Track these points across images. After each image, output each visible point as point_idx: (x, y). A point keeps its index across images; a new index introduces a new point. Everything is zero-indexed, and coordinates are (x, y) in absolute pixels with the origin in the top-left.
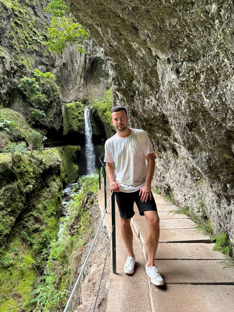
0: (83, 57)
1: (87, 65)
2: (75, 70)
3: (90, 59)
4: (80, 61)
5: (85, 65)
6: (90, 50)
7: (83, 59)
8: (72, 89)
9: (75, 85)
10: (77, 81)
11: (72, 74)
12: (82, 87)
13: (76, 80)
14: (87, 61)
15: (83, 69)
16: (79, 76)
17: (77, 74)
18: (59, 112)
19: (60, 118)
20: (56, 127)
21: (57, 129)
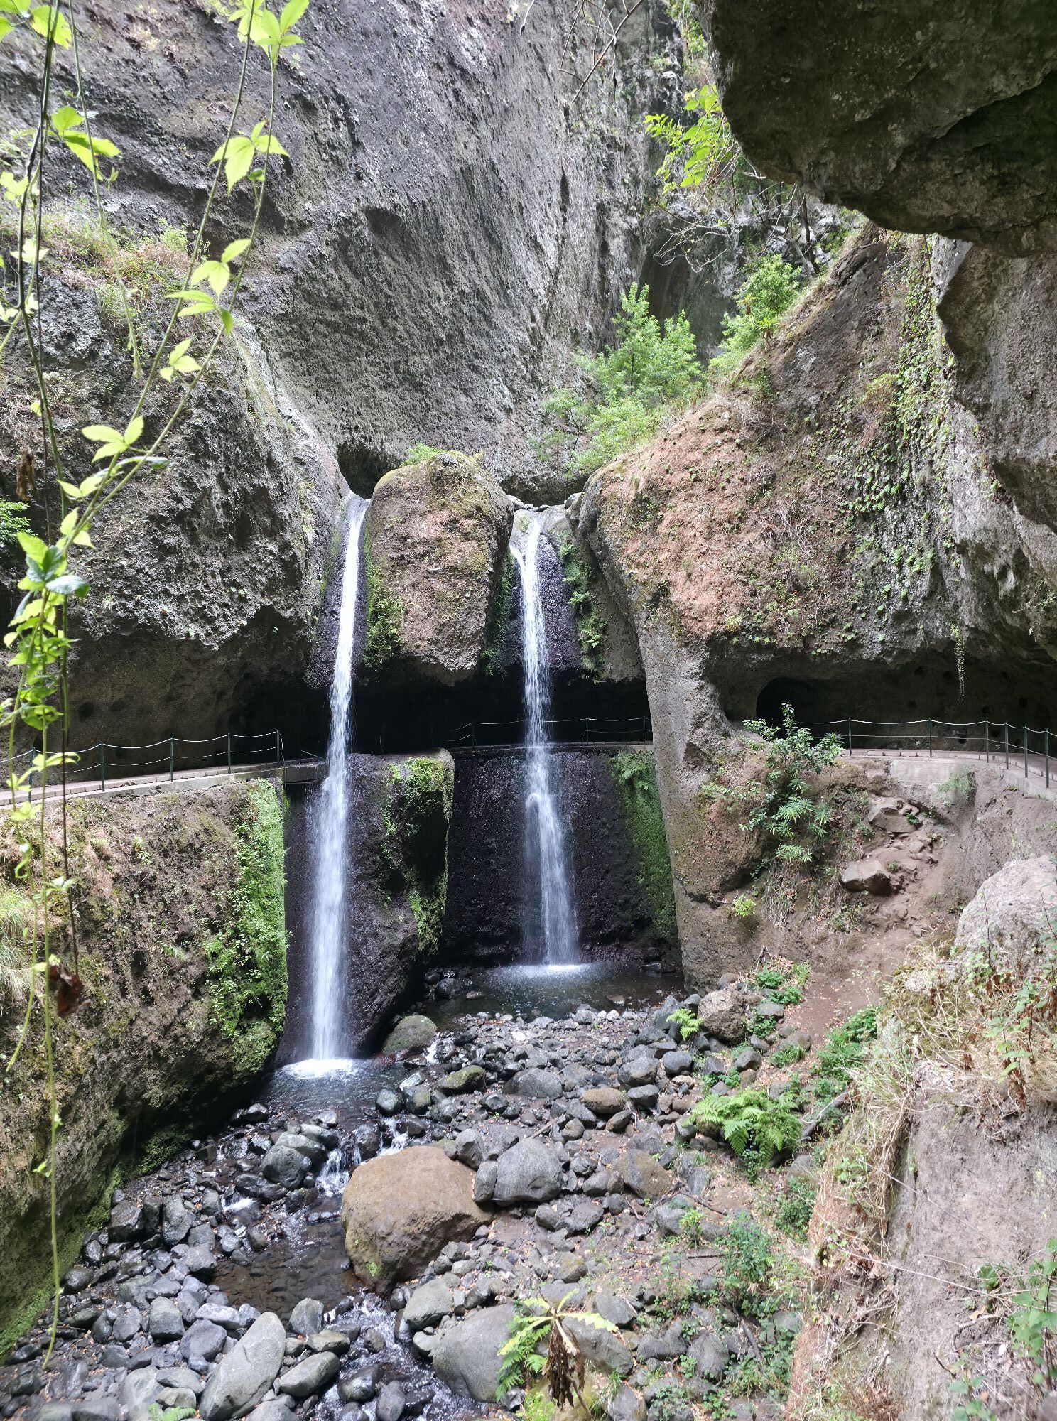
0: (580, 221)
1: (611, 273)
2: (528, 297)
3: (633, 238)
4: (562, 242)
5: (603, 269)
6: (636, 182)
7: (581, 234)
8: (509, 411)
9: (529, 390)
10: (546, 365)
11: (499, 316)
13: (536, 358)
14: (617, 245)
15: (586, 292)
16: (558, 336)
17: (546, 320)
18: (226, 505)
19: (247, 558)
20: (192, 621)
21: (208, 635)
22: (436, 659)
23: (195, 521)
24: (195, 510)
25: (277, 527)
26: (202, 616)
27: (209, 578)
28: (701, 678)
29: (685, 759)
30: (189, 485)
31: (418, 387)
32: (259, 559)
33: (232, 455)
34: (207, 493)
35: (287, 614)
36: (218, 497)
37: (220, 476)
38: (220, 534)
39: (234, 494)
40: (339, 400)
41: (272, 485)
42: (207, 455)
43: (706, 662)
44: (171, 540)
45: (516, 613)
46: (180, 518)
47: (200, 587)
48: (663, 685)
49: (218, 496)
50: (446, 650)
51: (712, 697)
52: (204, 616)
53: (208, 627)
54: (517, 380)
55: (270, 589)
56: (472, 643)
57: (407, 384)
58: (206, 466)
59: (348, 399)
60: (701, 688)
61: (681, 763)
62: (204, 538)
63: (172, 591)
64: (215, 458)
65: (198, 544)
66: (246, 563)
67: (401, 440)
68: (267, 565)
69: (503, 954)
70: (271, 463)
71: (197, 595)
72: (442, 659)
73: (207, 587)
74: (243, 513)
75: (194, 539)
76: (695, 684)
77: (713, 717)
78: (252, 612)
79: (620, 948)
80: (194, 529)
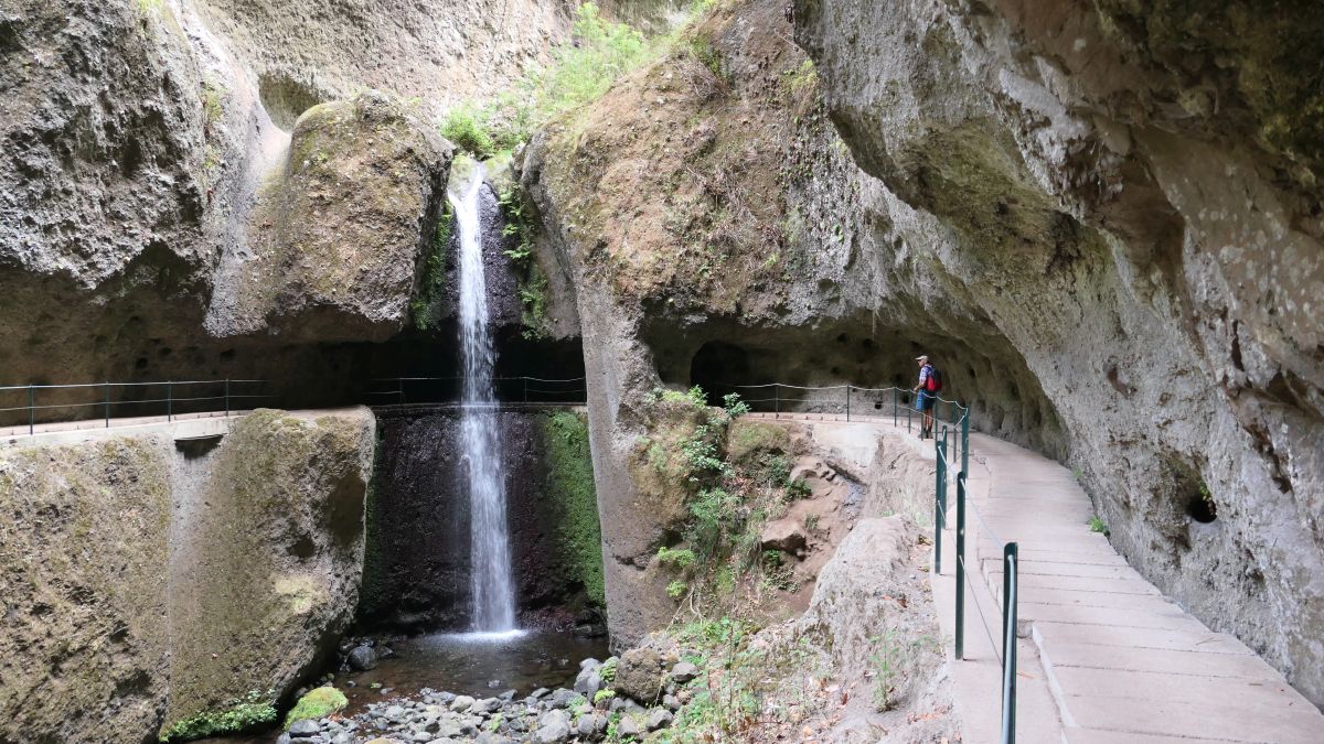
8: (460, 56)
9: (483, 36)
12: (542, 56)
18: (109, 128)
19: (135, 188)
20: (63, 254)
21: (83, 271)
22: (356, 308)
23: (69, 143)
24: (68, 131)
25: (172, 156)
26: (76, 249)
27: (86, 207)
28: (636, 338)
29: (618, 420)
30: (63, 102)
31: (356, 20)
32: (149, 189)
33: (118, 72)
34: (85, 111)
35: (184, 252)
36: (99, 118)
37: (102, 95)
38: (101, 159)
39: (119, 115)
40: (262, 25)
41: (167, 110)
42: (86, 69)
43: (640, 321)
44: (35, 162)
45: (452, 265)
46: (49, 137)
47: (74, 217)
48: (600, 344)
49: (98, 116)
50: (368, 299)
51: (646, 357)
52: (78, 250)
53: (84, 263)
54: (468, 25)
55: (164, 223)
56: (397, 293)
57: (344, 17)
58: (85, 82)
59: (271, 25)
60: (635, 348)
61: (615, 425)
62: (80, 163)
63: (36, 219)
64: (97, 74)
65: (73, 169)
66: (133, 193)
67: (334, 75)
68: (160, 198)
69: (426, 621)
70: (167, 84)
71: (69, 226)
72: (363, 309)
73: (83, 217)
74: (130, 137)
75: (67, 161)
76: (629, 344)
77: (647, 378)
78: (138, 248)
79: (551, 611)
80: (66, 152)
